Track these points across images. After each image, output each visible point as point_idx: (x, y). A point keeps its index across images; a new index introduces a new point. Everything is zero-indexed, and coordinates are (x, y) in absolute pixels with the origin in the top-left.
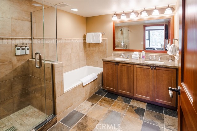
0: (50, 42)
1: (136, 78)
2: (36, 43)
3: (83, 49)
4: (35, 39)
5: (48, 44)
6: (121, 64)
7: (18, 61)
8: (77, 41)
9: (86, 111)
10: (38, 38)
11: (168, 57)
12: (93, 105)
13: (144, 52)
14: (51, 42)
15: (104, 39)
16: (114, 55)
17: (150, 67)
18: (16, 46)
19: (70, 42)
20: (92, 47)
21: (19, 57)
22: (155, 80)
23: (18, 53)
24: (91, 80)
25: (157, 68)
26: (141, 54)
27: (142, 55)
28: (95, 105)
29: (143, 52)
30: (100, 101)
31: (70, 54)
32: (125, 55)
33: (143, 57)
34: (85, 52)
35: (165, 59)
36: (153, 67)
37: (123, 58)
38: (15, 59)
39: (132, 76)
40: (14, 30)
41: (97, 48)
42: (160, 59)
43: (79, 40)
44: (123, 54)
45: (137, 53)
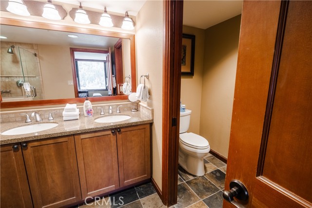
1: (82, 162)
6: (36, 144)
11: (130, 105)
13: (88, 101)
17: (110, 132)
22: (120, 151)
25: (122, 130)
26: (84, 106)
27: (85, 109)
29: (86, 101)
32: (40, 115)
33: (88, 112)
35: (125, 109)
36: (116, 130)
37: (37, 122)
39: (72, 161)
42: (118, 112)
44: (36, 113)
45: (74, 106)
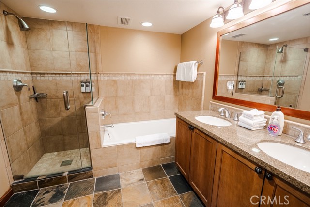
0: (118, 78)
2: (102, 79)
3: (173, 90)
4: (100, 74)
5: (116, 80)
6: (197, 131)
7: (85, 98)
8: (160, 78)
9: (127, 183)
10: (104, 73)
12: (143, 180)
14: (120, 78)
15: (200, 74)
16: (212, 108)
17: (253, 167)
18: (81, 82)
19: (148, 78)
20: (186, 88)
21: (85, 95)
23: (83, 89)
24: (153, 142)
28: (145, 182)
29: (276, 112)
30: (156, 182)
31: (149, 97)
33: (271, 128)
34: (176, 95)
38: (82, 95)
40: (79, 65)
41: (191, 91)
43: (165, 76)
44: (225, 109)
